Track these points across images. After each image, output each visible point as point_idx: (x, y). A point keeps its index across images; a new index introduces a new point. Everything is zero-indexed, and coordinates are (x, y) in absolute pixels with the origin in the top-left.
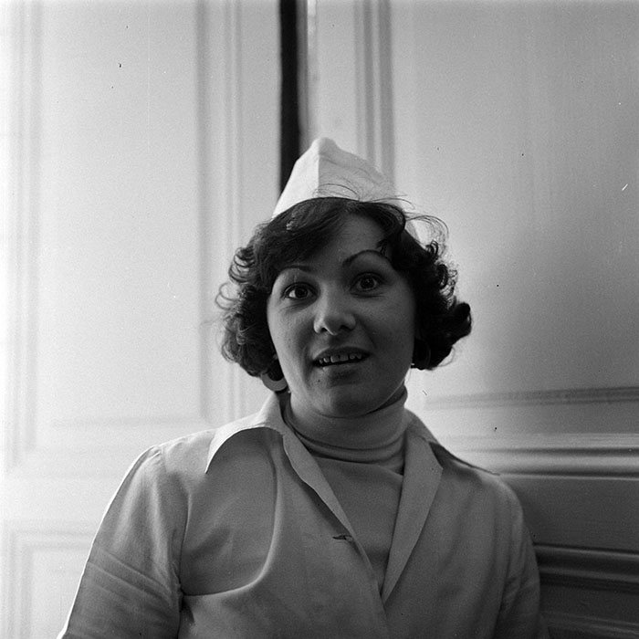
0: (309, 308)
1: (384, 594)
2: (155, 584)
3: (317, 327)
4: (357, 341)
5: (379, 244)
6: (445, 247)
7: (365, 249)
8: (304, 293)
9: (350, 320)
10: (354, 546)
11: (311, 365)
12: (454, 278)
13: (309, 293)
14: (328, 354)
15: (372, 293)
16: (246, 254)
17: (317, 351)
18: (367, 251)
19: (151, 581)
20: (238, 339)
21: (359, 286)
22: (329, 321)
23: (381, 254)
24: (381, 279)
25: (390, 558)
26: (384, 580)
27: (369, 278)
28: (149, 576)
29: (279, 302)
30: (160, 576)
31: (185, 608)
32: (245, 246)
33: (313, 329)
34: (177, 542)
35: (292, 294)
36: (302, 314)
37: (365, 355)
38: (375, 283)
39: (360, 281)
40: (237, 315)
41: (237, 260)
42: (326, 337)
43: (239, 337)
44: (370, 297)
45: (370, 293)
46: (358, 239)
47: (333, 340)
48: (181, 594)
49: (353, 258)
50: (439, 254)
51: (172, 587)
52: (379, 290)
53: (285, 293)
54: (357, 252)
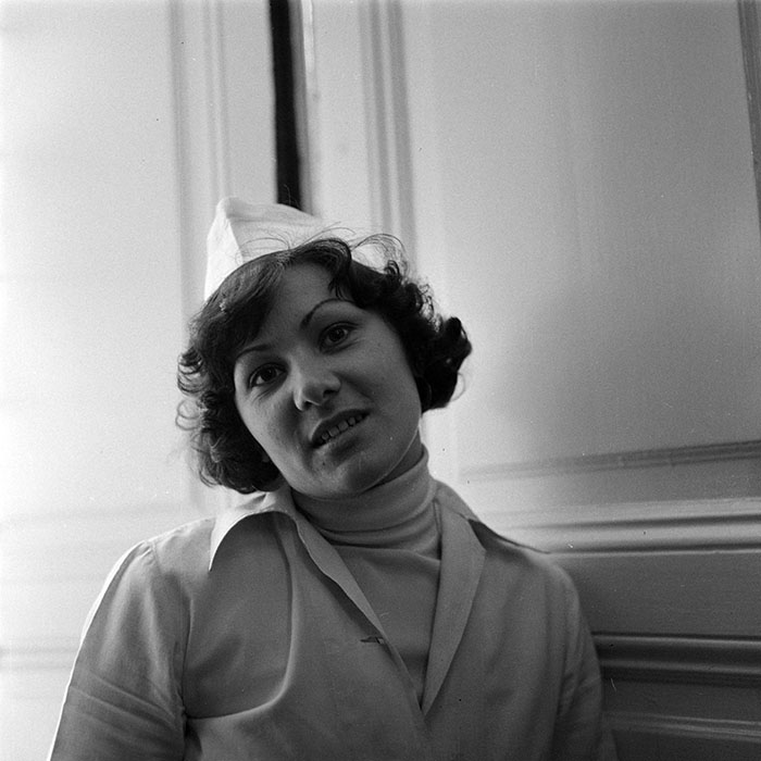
0: (283, 387)
1: (424, 705)
3: (298, 404)
4: (349, 401)
5: (331, 286)
6: (405, 263)
7: (318, 302)
8: (274, 373)
9: (333, 382)
10: (386, 649)
11: (308, 450)
12: (428, 294)
13: (278, 372)
14: (324, 429)
15: (346, 343)
17: (311, 427)
18: (322, 303)
19: (150, 705)
21: (328, 341)
22: (310, 392)
23: (337, 299)
24: (350, 325)
26: (424, 689)
27: (335, 329)
28: (145, 699)
29: (247, 394)
31: (191, 733)
33: (295, 407)
34: (180, 657)
35: (259, 381)
36: (277, 397)
37: (361, 415)
38: (346, 332)
39: (329, 337)
40: (204, 430)
42: (313, 410)
43: (214, 454)
44: (345, 348)
45: (342, 345)
46: (308, 292)
48: (185, 717)
49: (309, 316)
50: (402, 273)
52: (352, 337)
53: (250, 383)
54: (312, 308)
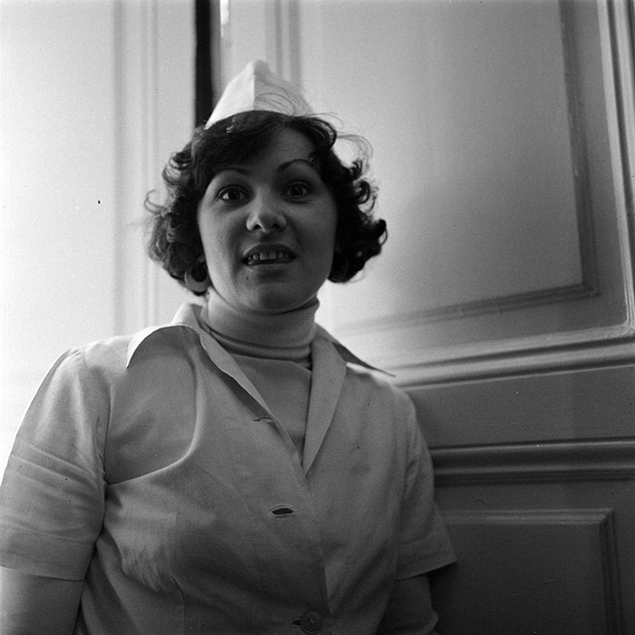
0: (242, 209)
2: (79, 470)
3: (249, 225)
4: (286, 241)
5: (311, 155)
6: (368, 166)
7: (298, 158)
8: (237, 195)
9: (282, 220)
11: (239, 262)
12: (375, 194)
13: (242, 196)
14: (257, 251)
15: (302, 200)
16: (181, 158)
17: (247, 249)
18: (301, 160)
19: (76, 467)
20: (168, 237)
21: (289, 193)
22: (264, 219)
23: (311, 165)
24: (311, 188)
25: (306, 443)
27: (298, 186)
28: (72, 463)
29: (212, 203)
30: (85, 461)
32: (180, 150)
33: (246, 227)
35: (226, 196)
36: (235, 215)
37: (292, 256)
38: (304, 191)
39: (291, 188)
40: (169, 214)
41: (172, 162)
42: (257, 234)
43: (170, 235)
44: (300, 203)
45: (299, 200)
46: (292, 149)
47: (265, 238)
48: (106, 482)
49: (287, 165)
51: (97, 471)
52: (308, 198)
53: (218, 196)
54: (291, 159)
